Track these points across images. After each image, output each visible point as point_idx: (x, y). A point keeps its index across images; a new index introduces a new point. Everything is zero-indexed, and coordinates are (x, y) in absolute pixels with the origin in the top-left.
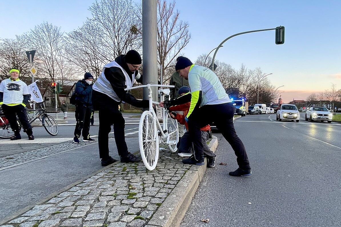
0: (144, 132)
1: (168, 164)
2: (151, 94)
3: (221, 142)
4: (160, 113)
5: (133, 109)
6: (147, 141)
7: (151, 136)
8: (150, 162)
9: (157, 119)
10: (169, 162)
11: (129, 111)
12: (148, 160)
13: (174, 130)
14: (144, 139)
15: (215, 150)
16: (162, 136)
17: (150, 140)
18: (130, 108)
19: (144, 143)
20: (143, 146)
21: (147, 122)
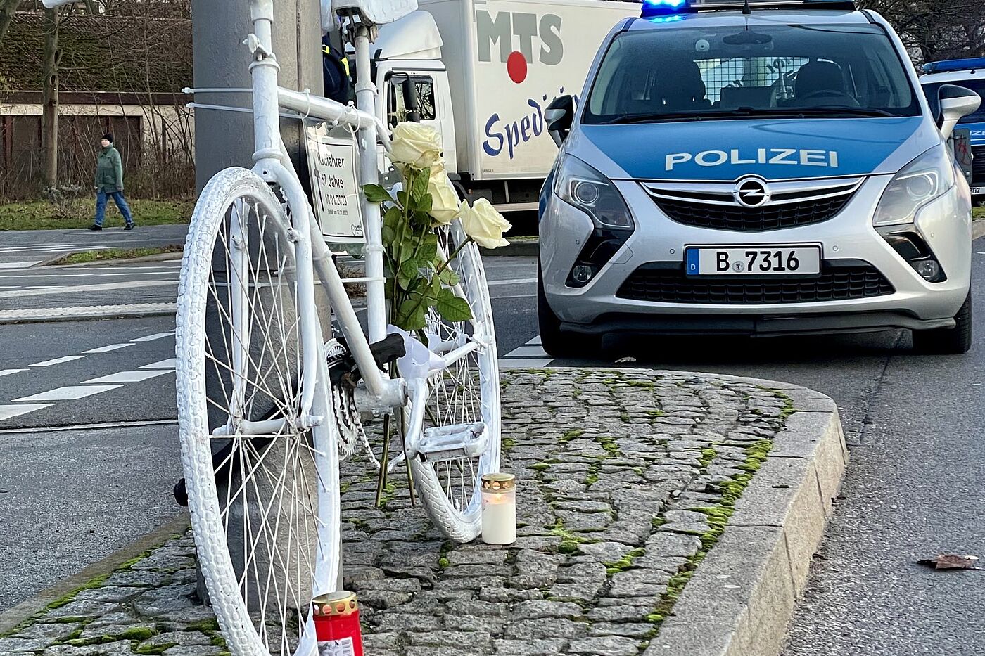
0: (220, 354)
1: (427, 637)
2: (265, 29)
3: (869, 440)
4: (336, 191)
5: (70, 195)
6: (244, 429)
7: (272, 380)
8: (274, 623)
9: (322, 241)
10: (430, 623)
11: (42, 209)
12: (253, 609)
13: (461, 335)
14: (216, 417)
15: (830, 509)
16: (364, 388)
17: (269, 424)
18: (47, 183)
19: (220, 451)
20: (210, 473)
21: (240, 263)
